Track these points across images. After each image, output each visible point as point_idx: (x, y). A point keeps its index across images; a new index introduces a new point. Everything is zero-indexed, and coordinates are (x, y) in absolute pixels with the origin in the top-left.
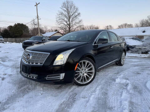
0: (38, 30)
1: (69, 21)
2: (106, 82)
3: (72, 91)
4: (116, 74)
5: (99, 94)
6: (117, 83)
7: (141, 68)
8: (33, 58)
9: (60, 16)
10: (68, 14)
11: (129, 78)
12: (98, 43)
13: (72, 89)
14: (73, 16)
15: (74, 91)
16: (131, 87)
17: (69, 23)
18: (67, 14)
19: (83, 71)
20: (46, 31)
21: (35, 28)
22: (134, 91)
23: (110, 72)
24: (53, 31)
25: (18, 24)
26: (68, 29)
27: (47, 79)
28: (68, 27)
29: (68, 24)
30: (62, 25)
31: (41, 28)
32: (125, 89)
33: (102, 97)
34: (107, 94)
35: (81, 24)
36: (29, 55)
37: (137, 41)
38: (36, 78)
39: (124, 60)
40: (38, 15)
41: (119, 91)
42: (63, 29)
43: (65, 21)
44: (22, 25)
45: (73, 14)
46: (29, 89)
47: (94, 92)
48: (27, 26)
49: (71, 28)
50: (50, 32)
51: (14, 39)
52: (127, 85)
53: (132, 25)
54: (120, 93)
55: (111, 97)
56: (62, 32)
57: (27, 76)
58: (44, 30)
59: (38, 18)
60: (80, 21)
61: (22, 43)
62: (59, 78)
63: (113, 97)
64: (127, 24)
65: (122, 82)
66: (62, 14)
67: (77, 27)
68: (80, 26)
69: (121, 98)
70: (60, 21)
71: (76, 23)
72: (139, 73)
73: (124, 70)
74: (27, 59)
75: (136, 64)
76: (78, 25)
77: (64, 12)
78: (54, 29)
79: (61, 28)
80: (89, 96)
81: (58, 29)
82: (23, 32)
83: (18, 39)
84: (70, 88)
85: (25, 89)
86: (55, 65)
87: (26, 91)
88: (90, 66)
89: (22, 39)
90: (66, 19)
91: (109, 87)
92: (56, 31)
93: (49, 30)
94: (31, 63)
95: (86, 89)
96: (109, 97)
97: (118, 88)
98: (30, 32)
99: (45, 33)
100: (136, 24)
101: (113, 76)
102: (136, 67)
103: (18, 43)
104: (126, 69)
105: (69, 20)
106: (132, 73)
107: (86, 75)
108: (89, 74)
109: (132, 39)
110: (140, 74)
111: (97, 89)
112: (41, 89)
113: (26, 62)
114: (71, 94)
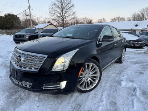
0: (30, 21)
1: (63, 13)
2: (111, 86)
3: (74, 101)
4: (118, 74)
5: (107, 105)
6: (123, 88)
7: (142, 66)
8: (25, 60)
9: (54, 7)
10: (62, 5)
11: (134, 80)
12: (102, 41)
13: (74, 98)
14: (67, 7)
15: (77, 100)
16: (140, 92)
17: (63, 15)
18: (60, 5)
19: (87, 76)
20: (38, 23)
21: (27, 19)
22: (145, 98)
23: (111, 72)
24: (45, 23)
25: (8, 14)
26: (61, 21)
27: (44, 88)
28: (61, 18)
29: (61, 16)
30: (55, 16)
31: (33, 19)
32: (134, 95)
33: (112, 108)
34: (115, 103)
35: (75, 16)
36: (20, 57)
37: (132, 35)
38: (30, 86)
39: (124, 57)
40: (29, 5)
41: (128, 98)
42: (56, 21)
43: (58, 12)
44: (13, 15)
45: (66, 6)
46: (22, 99)
47: (101, 102)
48: (18, 17)
49: (65, 20)
50: (42, 23)
51: (4, 31)
52: (135, 89)
53: (124, 18)
54: (130, 103)
55: (122, 108)
56: (55, 24)
57: (19, 83)
58: (37, 21)
59: (29, 8)
60: (74, 13)
61: (13, 36)
62: (59, 86)
63: (124, 109)
64: (119, 17)
65: (128, 86)
66: (55, 5)
67: (71, 19)
68: (74, 18)
69: (134, 109)
70: (53, 12)
71: (70, 15)
72: (141, 73)
73: (126, 69)
74: (18, 62)
75: (134, 60)
76: (72, 17)
77: (57, 3)
78: (47, 20)
79: (55, 20)
80: (97, 108)
81: (51, 21)
82: (14, 22)
83: (9, 31)
84: (71, 97)
85: (16, 99)
86: (54, 71)
87: (17, 102)
88: (95, 69)
89: (13, 31)
90: (59, 11)
91: (116, 93)
92: (49, 22)
93: (42, 21)
94: (23, 67)
95: (90, 97)
96: (119, 109)
97: (126, 95)
98: (21, 23)
99: (38, 24)
100: (129, 18)
101: (116, 77)
102: (136, 65)
103: (9, 36)
104: (127, 67)
105: (63, 11)
106: (134, 72)
107: (90, 80)
108: (94, 78)
109: (127, 34)
110: (143, 73)
111: (103, 96)
112: (37, 98)
113: (16, 65)
114: (74, 105)
